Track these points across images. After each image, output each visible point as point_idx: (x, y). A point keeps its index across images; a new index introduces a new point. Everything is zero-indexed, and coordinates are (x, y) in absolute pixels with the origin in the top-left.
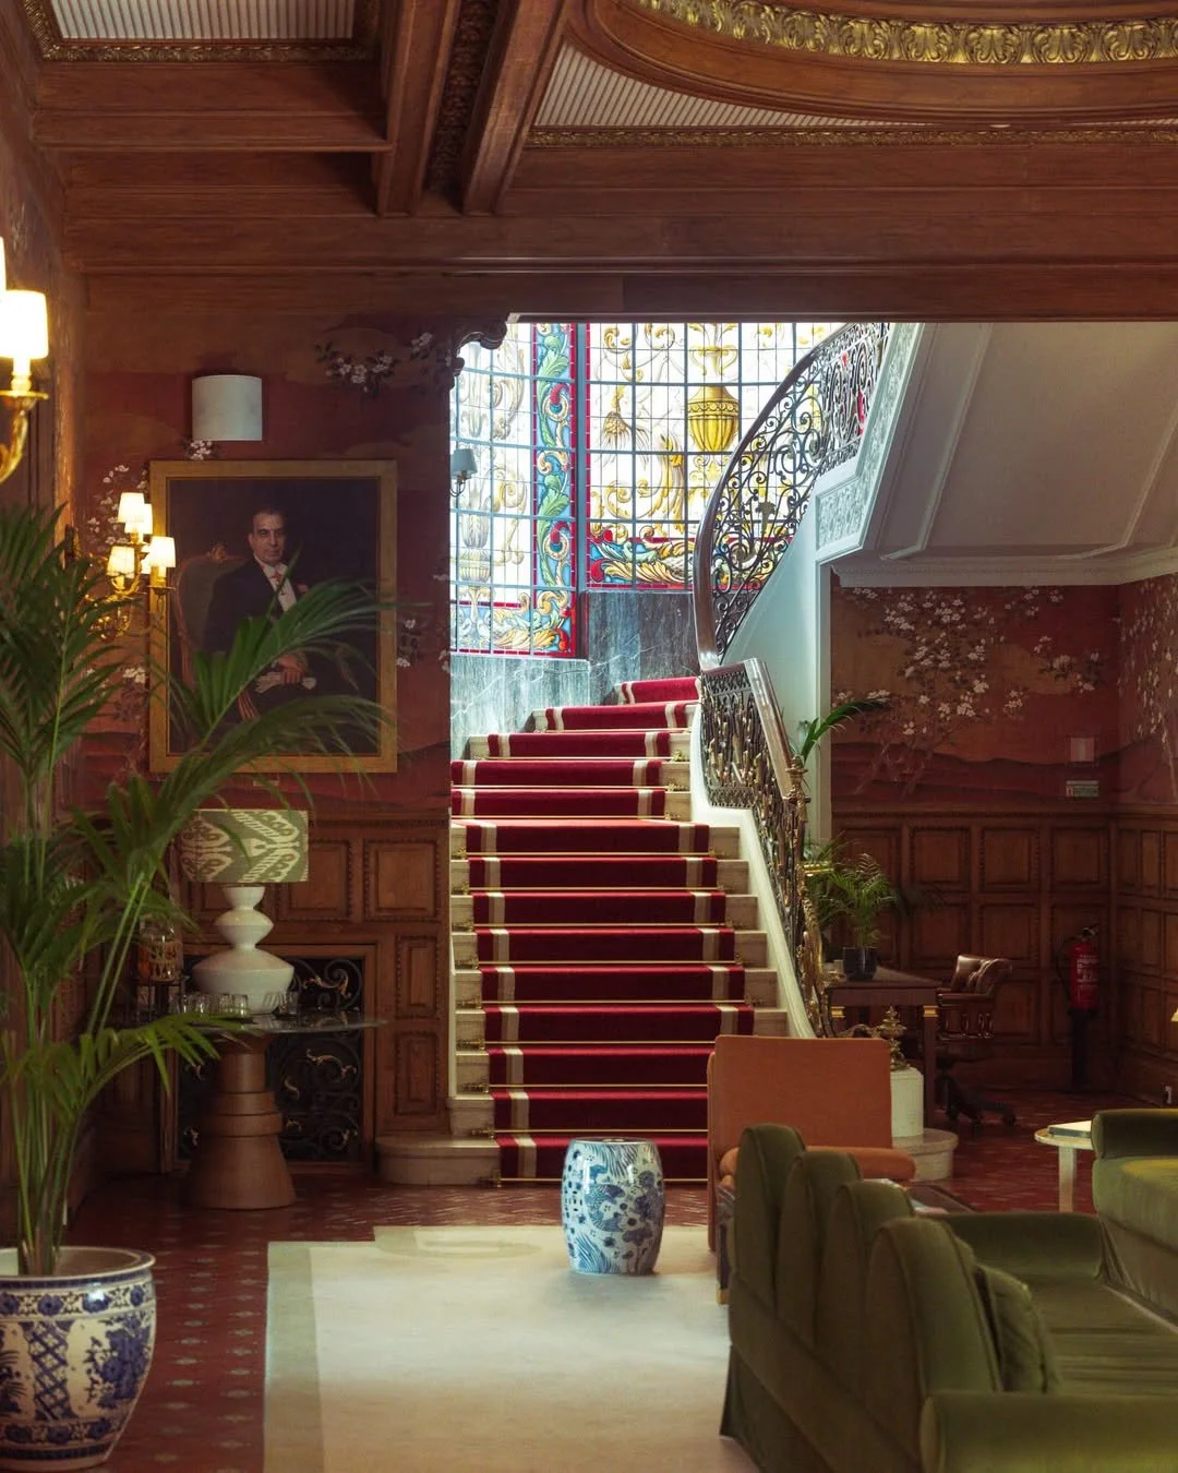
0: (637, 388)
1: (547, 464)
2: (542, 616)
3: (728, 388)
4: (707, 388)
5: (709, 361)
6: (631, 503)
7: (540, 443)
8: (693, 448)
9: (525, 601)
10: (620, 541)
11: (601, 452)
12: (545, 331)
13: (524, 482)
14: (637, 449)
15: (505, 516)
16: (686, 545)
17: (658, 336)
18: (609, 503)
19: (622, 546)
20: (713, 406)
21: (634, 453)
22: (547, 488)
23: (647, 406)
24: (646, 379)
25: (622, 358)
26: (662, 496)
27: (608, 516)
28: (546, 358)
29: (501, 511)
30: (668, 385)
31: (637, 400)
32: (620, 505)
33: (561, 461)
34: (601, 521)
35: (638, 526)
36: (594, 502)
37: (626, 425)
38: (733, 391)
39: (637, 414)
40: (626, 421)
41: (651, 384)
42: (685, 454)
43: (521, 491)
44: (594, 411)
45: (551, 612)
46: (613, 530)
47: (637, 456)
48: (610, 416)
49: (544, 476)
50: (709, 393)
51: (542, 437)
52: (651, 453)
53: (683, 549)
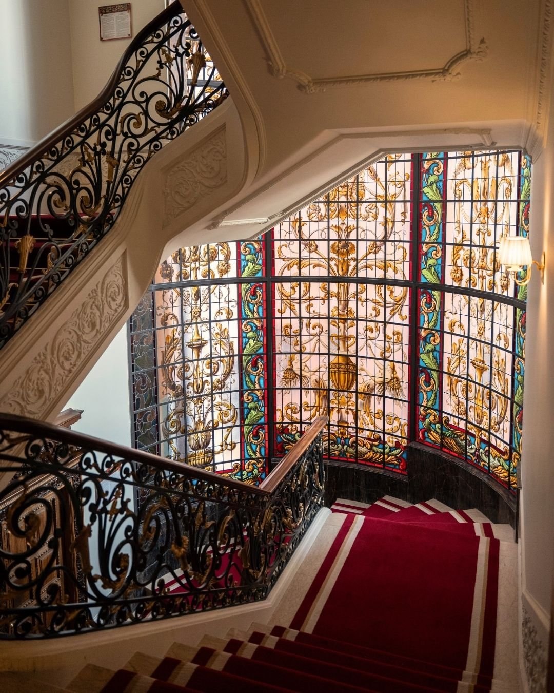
0: (302, 355)
1: (250, 397)
2: (248, 473)
3: (350, 358)
4: (340, 357)
5: (341, 343)
6: (299, 413)
7: (245, 387)
8: (332, 387)
9: (237, 467)
10: (293, 433)
11: (282, 389)
12: (247, 330)
13: (235, 409)
14: (303, 387)
15: (222, 428)
16: (329, 436)
17: (313, 329)
18: (287, 414)
19: (294, 435)
20: (343, 367)
21: (301, 388)
22: (250, 409)
23: (308, 365)
24: (307, 351)
25: (293, 340)
26: (316, 411)
27: (286, 420)
28: (248, 344)
29: (220, 426)
30: (319, 354)
31: (302, 361)
32: (293, 415)
33: (259, 395)
34: (283, 423)
35: (304, 426)
36: (278, 414)
37: (296, 374)
38: (353, 360)
39: (302, 368)
40: (296, 372)
41: (310, 354)
42: (328, 390)
43: (232, 414)
44: (278, 368)
45: (253, 470)
46: (289, 427)
47: (303, 390)
48: (287, 370)
49: (248, 404)
50: (341, 360)
51: (246, 384)
52: (310, 389)
53: (327, 438)
